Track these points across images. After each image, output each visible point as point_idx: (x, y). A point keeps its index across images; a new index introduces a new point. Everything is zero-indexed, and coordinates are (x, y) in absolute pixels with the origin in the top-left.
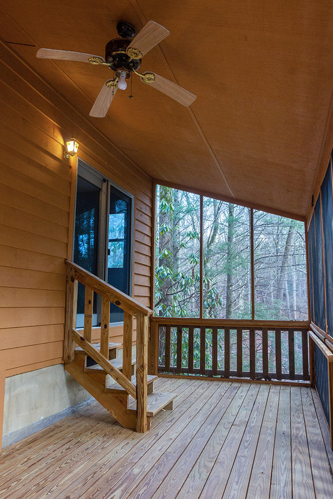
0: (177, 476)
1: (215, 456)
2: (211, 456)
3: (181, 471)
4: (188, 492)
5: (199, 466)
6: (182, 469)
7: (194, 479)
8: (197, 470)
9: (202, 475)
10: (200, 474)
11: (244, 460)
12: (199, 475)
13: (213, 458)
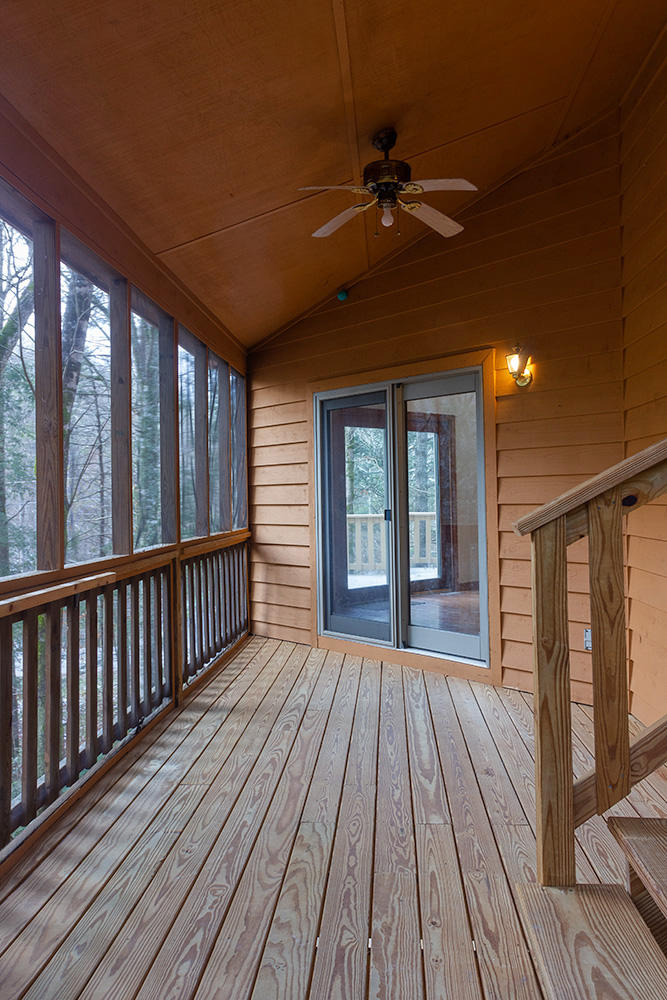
0: (356, 822)
1: (290, 877)
2: (300, 876)
3: (354, 833)
4: (326, 801)
5: (321, 848)
6: (353, 836)
7: (322, 822)
8: (324, 840)
9: (311, 830)
10: (314, 830)
11: (220, 876)
12: (317, 829)
13: (294, 872)
